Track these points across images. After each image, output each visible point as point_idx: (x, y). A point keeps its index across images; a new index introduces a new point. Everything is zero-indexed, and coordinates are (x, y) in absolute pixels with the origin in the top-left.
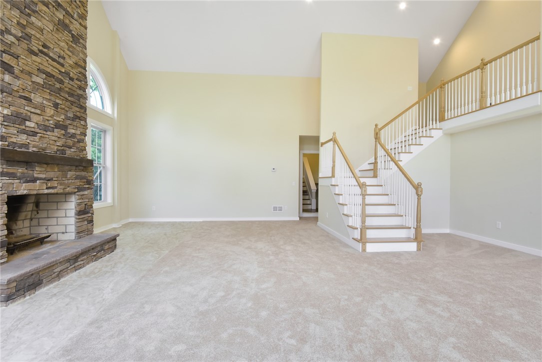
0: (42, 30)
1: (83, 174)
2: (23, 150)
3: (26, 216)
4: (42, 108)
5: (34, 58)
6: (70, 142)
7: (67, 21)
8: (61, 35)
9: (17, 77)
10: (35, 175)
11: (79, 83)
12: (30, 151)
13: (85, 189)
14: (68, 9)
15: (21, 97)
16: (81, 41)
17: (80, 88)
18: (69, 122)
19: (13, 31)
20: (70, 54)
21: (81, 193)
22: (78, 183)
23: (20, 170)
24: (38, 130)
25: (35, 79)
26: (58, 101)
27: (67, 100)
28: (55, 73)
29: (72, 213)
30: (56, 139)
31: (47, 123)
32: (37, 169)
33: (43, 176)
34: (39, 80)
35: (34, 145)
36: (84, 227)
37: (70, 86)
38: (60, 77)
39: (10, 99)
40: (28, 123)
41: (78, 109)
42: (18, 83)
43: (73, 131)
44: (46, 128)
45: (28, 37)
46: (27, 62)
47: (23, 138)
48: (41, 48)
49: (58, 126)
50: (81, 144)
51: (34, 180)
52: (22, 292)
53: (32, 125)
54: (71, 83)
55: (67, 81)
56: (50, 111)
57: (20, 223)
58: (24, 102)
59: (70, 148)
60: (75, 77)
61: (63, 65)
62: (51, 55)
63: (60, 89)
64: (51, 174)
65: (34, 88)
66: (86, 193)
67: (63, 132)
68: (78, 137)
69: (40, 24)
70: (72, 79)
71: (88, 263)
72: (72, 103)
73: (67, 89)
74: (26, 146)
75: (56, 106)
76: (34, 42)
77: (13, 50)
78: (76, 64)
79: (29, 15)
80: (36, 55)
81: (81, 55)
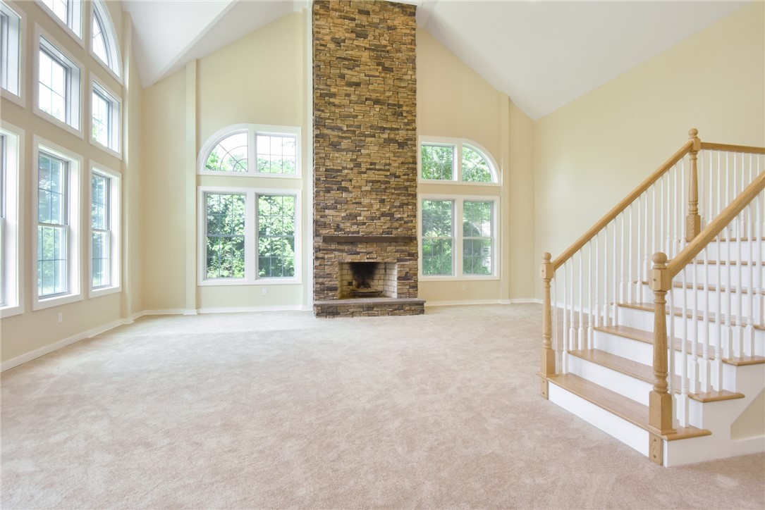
0: (369, 155)
1: (404, 248)
2: (355, 235)
3: (380, 277)
4: (371, 206)
5: (363, 175)
6: (396, 224)
7: (392, 136)
8: (386, 149)
9: (352, 192)
10: (358, 250)
11: (406, 177)
12: (360, 235)
13: (406, 260)
14: (394, 126)
15: (353, 203)
16: (409, 142)
17: (408, 180)
18: (395, 209)
19: (348, 166)
20: (396, 158)
21: (402, 263)
22: (398, 255)
23: (346, 248)
24: (366, 221)
25: (364, 188)
26: (383, 197)
27: (393, 194)
28: (382, 178)
29: (396, 278)
30: (382, 224)
31: (374, 215)
32: (359, 246)
33: (365, 251)
34: (368, 188)
35: (363, 231)
36: (405, 291)
37: (395, 183)
38: (386, 179)
39: (346, 207)
40: (358, 218)
41: (404, 198)
42: (351, 195)
43: (399, 216)
44: (372, 219)
45: (358, 165)
46: (358, 180)
47: (355, 228)
48: (368, 167)
49: (383, 215)
50: (409, 224)
51: (358, 253)
52: (325, 314)
53: (361, 218)
54: (397, 179)
55: (392, 180)
56: (377, 206)
57: (376, 282)
58: (355, 205)
59: (397, 229)
60: (401, 174)
61: (388, 170)
62: (377, 167)
63: (386, 188)
64: (370, 249)
65: (363, 194)
66: (408, 263)
67: (389, 218)
68: (406, 219)
69: (367, 152)
70: (399, 177)
71: (383, 315)
72: (399, 195)
73: (394, 186)
74: (358, 232)
75: (382, 201)
76: (363, 165)
77: (349, 177)
78: (402, 163)
79: (360, 151)
80: (365, 173)
81: (409, 154)
